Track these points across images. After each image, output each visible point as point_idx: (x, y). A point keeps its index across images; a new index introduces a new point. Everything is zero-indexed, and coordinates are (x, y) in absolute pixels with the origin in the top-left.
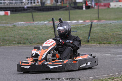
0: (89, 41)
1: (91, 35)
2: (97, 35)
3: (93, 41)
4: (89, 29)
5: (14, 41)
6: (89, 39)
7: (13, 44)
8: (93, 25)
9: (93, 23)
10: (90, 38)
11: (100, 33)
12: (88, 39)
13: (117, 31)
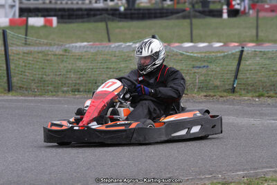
0: (236, 90)
1: (240, 76)
2: (254, 76)
3: (244, 89)
4: (236, 63)
5: (64, 84)
7: (63, 92)
8: (245, 53)
9: (245, 49)
10: (238, 84)
11: (261, 72)
12: (233, 84)
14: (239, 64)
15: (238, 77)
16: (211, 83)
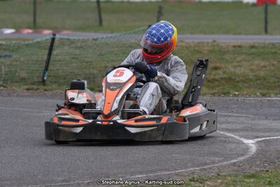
0: (46, 82)
1: (51, 67)
2: (65, 68)
3: (56, 82)
4: (47, 52)
6: (45, 78)
8: (56, 41)
9: (58, 36)
10: (49, 76)
11: (71, 63)
12: (43, 77)
13: (116, 61)
14: (50, 54)
15: (49, 68)
16: (17, 74)
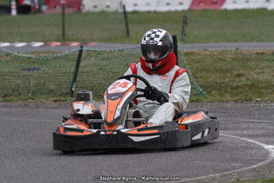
0: (74, 93)
2: (92, 79)
10: (76, 87)
11: (98, 74)
12: (72, 88)
14: (78, 66)
15: (77, 80)
16: (46, 86)
